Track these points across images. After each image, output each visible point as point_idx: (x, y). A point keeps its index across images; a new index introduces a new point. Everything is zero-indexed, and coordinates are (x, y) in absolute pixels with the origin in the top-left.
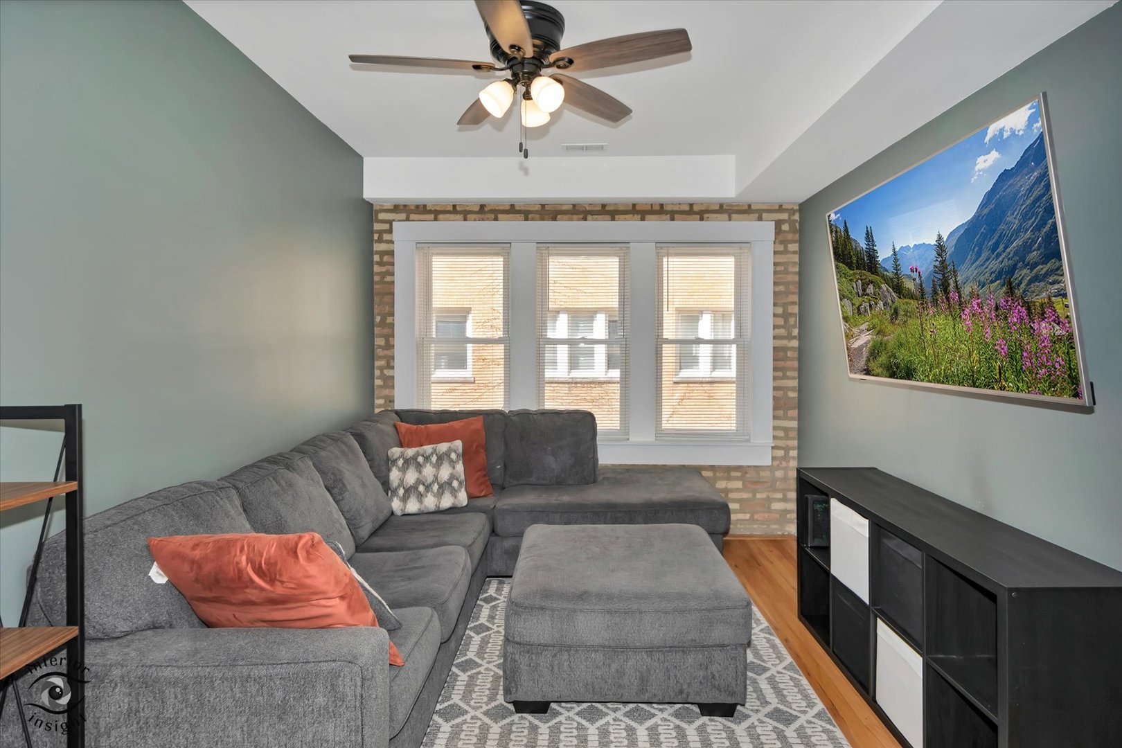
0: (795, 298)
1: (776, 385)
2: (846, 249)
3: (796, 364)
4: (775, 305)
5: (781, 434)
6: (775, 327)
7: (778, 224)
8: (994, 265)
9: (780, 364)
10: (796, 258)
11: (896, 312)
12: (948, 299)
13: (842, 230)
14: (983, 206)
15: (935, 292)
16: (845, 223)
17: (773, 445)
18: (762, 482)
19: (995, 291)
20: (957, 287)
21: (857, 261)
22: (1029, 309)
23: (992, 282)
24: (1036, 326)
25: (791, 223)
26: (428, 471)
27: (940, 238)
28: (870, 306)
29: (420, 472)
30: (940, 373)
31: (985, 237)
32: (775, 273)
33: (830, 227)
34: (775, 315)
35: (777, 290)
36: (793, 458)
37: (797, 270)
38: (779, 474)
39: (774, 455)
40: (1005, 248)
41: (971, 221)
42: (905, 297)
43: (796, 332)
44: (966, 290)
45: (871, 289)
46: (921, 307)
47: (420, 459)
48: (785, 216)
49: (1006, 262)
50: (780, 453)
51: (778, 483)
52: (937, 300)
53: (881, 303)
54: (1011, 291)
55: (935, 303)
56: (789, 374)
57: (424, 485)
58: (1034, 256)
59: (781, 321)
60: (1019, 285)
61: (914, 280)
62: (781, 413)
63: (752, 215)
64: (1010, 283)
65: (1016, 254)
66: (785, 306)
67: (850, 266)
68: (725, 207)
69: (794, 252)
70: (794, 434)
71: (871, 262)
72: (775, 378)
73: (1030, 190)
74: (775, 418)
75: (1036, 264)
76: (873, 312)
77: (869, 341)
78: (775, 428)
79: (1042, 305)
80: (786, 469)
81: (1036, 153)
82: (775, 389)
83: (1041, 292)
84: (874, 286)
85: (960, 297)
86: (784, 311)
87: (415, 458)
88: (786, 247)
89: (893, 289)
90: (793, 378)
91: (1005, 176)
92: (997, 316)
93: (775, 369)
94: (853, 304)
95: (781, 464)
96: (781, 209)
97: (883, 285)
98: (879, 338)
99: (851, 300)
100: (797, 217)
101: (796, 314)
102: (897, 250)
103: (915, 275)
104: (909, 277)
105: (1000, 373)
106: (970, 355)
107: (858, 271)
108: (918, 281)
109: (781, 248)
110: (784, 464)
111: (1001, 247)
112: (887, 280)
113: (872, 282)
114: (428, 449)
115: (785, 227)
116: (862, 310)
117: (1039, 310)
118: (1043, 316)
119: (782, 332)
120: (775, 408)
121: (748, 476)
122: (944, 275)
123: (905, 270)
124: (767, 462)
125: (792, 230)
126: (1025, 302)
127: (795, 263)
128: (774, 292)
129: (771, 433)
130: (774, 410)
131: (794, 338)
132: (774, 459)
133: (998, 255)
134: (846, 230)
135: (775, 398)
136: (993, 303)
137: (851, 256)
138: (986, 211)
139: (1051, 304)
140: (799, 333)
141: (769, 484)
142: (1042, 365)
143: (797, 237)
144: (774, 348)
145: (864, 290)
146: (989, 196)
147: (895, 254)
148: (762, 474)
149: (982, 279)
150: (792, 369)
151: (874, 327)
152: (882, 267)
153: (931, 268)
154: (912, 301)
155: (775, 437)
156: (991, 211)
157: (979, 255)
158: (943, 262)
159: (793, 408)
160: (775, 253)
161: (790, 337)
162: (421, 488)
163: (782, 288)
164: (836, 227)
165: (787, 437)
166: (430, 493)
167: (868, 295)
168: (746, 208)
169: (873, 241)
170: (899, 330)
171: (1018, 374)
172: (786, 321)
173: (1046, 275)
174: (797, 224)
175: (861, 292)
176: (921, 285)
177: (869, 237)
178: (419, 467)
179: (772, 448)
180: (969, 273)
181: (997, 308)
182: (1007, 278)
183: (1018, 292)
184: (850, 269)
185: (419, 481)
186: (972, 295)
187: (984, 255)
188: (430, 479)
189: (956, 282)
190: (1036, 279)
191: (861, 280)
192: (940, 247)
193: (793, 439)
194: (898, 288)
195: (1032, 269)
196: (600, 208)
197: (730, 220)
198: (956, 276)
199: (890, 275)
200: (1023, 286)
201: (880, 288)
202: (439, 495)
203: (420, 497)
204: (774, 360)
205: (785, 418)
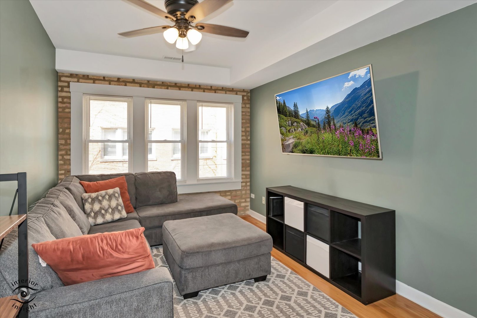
0: (249, 125)
1: (243, 158)
2: (284, 109)
3: (249, 150)
4: (242, 127)
5: (244, 177)
6: (242, 136)
7: (243, 96)
8: (350, 117)
9: (244, 150)
10: (249, 110)
11: (307, 132)
12: (330, 128)
13: (282, 103)
14: (346, 98)
15: (325, 125)
16: (284, 101)
17: (242, 181)
18: (238, 196)
19: (349, 126)
20: (334, 125)
21: (289, 114)
22: (363, 131)
23: (349, 122)
24: (365, 136)
25: (247, 96)
26: (105, 203)
27: (328, 108)
28: (295, 130)
29: (101, 204)
30: (325, 152)
31: (346, 108)
32: (242, 115)
33: (276, 102)
34: (242, 131)
35: (243, 122)
36: (248, 185)
37: (250, 114)
38: (244, 192)
39: (242, 185)
40: (355, 112)
41: (341, 103)
42: (311, 127)
43: (249, 138)
44: (338, 125)
45: (295, 124)
46: (318, 130)
47: (100, 198)
48: (245, 94)
49: (355, 117)
50: (244, 184)
51: (243, 196)
52: (325, 128)
53: (300, 129)
54: (356, 125)
55: (324, 129)
56: (247, 154)
57: (104, 210)
58: (365, 115)
59: (244, 134)
60: (359, 124)
61: (316, 121)
62: (244, 169)
63: (234, 92)
64: (356, 123)
65: (359, 114)
66: (245, 128)
67: (286, 116)
68: (224, 89)
69: (249, 108)
70: (249, 176)
71: (296, 115)
72: (242, 155)
73: (365, 94)
74: (242, 171)
75: (366, 118)
76: (296, 132)
77: (294, 142)
78: (242, 175)
79: (368, 130)
80: (246, 190)
81: (368, 83)
82: (242, 159)
83: (367, 126)
84: (297, 123)
85: (335, 127)
86: (245, 130)
87: (97, 197)
88: (246, 106)
89: (306, 124)
90: (248, 155)
91: (356, 89)
92: (350, 133)
93: (242, 152)
94: (286, 129)
95: (244, 188)
96: (244, 91)
97: (301, 123)
98: (298, 141)
99: (285, 128)
100: (249, 94)
101: (249, 131)
102: (308, 111)
103: (316, 120)
104: (313, 120)
105: (350, 151)
106: (338, 146)
107: (290, 118)
108: (317, 121)
109: (244, 106)
110: (245, 188)
111: (353, 112)
112: (303, 121)
113: (296, 122)
114: (103, 192)
115: (245, 98)
116: (291, 131)
117: (366, 131)
118: (368, 133)
119: (244, 138)
120: (242, 167)
121: (233, 194)
122: (329, 120)
123: (311, 118)
124: (240, 188)
125: (248, 99)
126: (361, 129)
127: (249, 112)
128: (242, 122)
129: (241, 176)
130: (242, 168)
131: (248, 140)
132: (242, 186)
133: (352, 114)
134: (284, 103)
135: (242, 163)
136: (349, 129)
137: (286, 112)
138: (347, 100)
139: (371, 130)
140: (250, 138)
141: (240, 196)
142: (367, 148)
143: (249, 102)
144: (242, 144)
145: (292, 124)
146: (349, 95)
147: (307, 112)
148: (238, 193)
149: (345, 121)
150: (248, 152)
151: (296, 137)
152: (301, 117)
153: (324, 117)
154: (314, 128)
155: (242, 178)
156: (349, 100)
157: (344, 114)
158: (328, 116)
159: (249, 167)
160: (242, 107)
161: (247, 140)
162: (103, 212)
163: (244, 121)
164: (279, 102)
165: (246, 178)
166: (108, 213)
167: (294, 126)
168: (232, 89)
169: (297, 107)
170: (308, 138)
171: (357, 151)
172: (246, 134)
173: (370, 121)
174: (249, 97)
175: (290, 125)
176: (319, 123)
177: (295, 106)
178: (100, 202)
179: (241, 182)
180: (339, 119)
181: (350, 131)
182: (355, 122)
183: (359, 126)
184: (286, 117)
185: (101, 208)
186: (340, 127)
187: (346, 114)
188: (107, 207)
189: (334, 122)
190: (366, 122)
191: (291, 121)
192: (328, 111)
193: (248, 178)
194: (308, 124)
195: (365, 119)
196: (174, 84)
197: (226, 94)
198: (334, 120)
199: (305, 119)
200: (361, 124)
201: (300, 123)
202: (113, 213)
203: (103, 216)
204: (242, 149)
205: (246, 171)
